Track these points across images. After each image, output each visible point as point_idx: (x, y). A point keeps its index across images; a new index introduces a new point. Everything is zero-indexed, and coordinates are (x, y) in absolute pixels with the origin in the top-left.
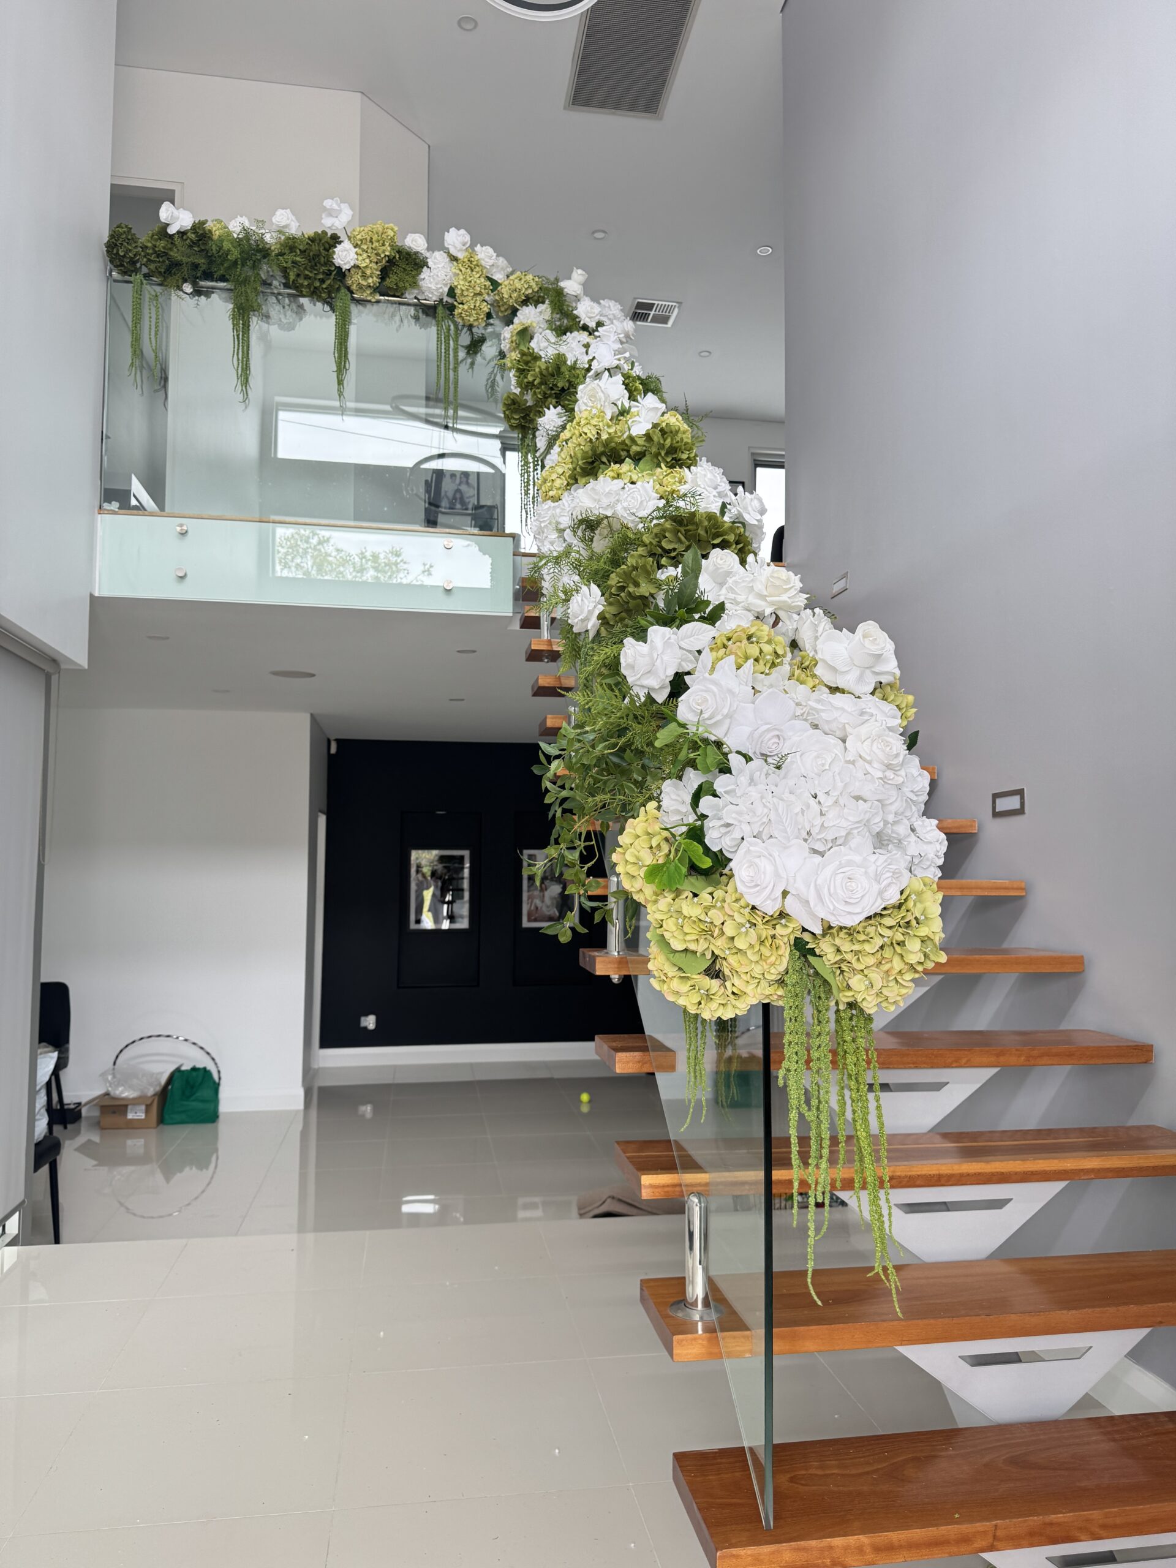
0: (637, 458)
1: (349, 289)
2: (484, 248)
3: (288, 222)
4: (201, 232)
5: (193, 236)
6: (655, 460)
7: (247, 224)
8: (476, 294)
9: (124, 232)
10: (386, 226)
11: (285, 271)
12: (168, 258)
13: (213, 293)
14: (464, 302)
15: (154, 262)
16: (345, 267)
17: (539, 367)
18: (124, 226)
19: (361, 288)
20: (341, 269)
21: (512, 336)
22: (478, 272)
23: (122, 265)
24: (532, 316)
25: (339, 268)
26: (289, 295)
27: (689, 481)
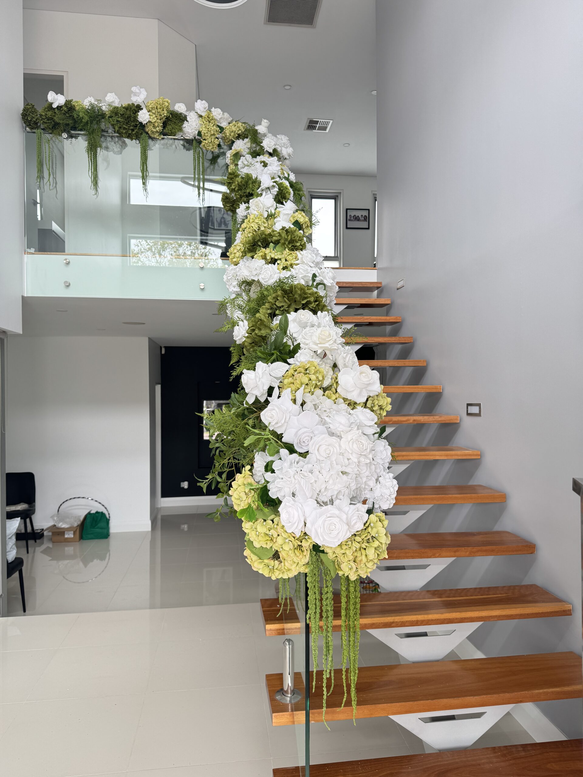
0: (276, 243)
1: (147, 133)
2: (216, 109)
3: (114, 100)
4: (70, 106)
5: (66, 108)
6: (283, 246)
7: (93, 101)
8: (211, 135)
9: (30, 108)
10: (164, 100)
11: (113, 125)
12: (53, 121)
13: (79, 136)
14: (206, 139)
15: (46, 123)
16: (144, 122)
17: (238, 181)
18: (30, 105)
19: (153, 132)
20: (142, 123)
21: (231, 156)
22: (212, 123)
23: (30, 125)
24: (241, 145)
25: (141, 123)
26: (117, 136)
27: (300, 258)
